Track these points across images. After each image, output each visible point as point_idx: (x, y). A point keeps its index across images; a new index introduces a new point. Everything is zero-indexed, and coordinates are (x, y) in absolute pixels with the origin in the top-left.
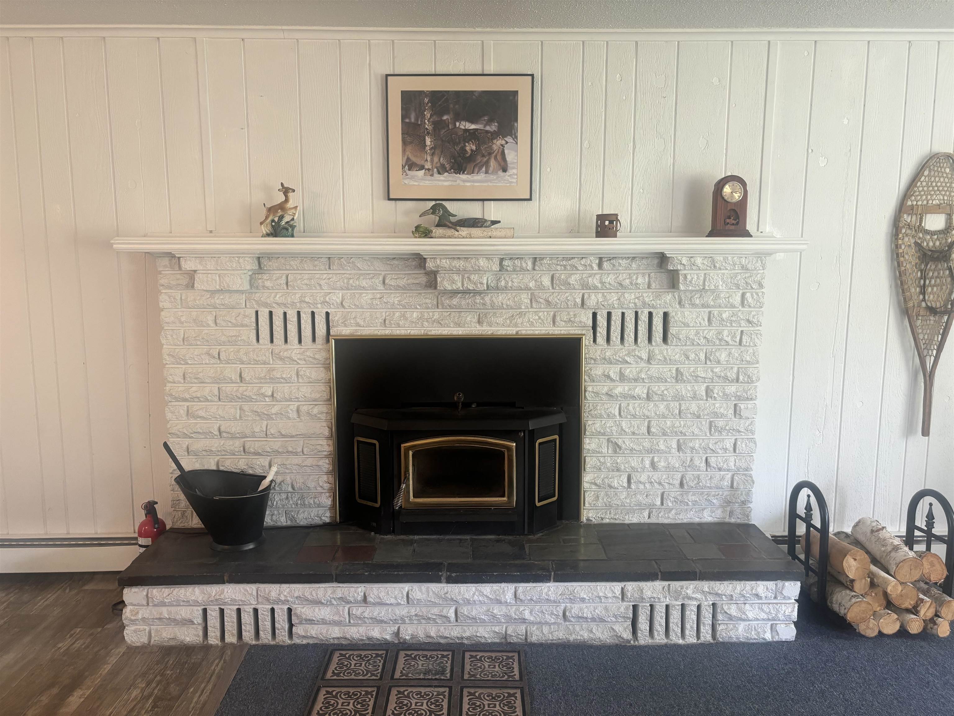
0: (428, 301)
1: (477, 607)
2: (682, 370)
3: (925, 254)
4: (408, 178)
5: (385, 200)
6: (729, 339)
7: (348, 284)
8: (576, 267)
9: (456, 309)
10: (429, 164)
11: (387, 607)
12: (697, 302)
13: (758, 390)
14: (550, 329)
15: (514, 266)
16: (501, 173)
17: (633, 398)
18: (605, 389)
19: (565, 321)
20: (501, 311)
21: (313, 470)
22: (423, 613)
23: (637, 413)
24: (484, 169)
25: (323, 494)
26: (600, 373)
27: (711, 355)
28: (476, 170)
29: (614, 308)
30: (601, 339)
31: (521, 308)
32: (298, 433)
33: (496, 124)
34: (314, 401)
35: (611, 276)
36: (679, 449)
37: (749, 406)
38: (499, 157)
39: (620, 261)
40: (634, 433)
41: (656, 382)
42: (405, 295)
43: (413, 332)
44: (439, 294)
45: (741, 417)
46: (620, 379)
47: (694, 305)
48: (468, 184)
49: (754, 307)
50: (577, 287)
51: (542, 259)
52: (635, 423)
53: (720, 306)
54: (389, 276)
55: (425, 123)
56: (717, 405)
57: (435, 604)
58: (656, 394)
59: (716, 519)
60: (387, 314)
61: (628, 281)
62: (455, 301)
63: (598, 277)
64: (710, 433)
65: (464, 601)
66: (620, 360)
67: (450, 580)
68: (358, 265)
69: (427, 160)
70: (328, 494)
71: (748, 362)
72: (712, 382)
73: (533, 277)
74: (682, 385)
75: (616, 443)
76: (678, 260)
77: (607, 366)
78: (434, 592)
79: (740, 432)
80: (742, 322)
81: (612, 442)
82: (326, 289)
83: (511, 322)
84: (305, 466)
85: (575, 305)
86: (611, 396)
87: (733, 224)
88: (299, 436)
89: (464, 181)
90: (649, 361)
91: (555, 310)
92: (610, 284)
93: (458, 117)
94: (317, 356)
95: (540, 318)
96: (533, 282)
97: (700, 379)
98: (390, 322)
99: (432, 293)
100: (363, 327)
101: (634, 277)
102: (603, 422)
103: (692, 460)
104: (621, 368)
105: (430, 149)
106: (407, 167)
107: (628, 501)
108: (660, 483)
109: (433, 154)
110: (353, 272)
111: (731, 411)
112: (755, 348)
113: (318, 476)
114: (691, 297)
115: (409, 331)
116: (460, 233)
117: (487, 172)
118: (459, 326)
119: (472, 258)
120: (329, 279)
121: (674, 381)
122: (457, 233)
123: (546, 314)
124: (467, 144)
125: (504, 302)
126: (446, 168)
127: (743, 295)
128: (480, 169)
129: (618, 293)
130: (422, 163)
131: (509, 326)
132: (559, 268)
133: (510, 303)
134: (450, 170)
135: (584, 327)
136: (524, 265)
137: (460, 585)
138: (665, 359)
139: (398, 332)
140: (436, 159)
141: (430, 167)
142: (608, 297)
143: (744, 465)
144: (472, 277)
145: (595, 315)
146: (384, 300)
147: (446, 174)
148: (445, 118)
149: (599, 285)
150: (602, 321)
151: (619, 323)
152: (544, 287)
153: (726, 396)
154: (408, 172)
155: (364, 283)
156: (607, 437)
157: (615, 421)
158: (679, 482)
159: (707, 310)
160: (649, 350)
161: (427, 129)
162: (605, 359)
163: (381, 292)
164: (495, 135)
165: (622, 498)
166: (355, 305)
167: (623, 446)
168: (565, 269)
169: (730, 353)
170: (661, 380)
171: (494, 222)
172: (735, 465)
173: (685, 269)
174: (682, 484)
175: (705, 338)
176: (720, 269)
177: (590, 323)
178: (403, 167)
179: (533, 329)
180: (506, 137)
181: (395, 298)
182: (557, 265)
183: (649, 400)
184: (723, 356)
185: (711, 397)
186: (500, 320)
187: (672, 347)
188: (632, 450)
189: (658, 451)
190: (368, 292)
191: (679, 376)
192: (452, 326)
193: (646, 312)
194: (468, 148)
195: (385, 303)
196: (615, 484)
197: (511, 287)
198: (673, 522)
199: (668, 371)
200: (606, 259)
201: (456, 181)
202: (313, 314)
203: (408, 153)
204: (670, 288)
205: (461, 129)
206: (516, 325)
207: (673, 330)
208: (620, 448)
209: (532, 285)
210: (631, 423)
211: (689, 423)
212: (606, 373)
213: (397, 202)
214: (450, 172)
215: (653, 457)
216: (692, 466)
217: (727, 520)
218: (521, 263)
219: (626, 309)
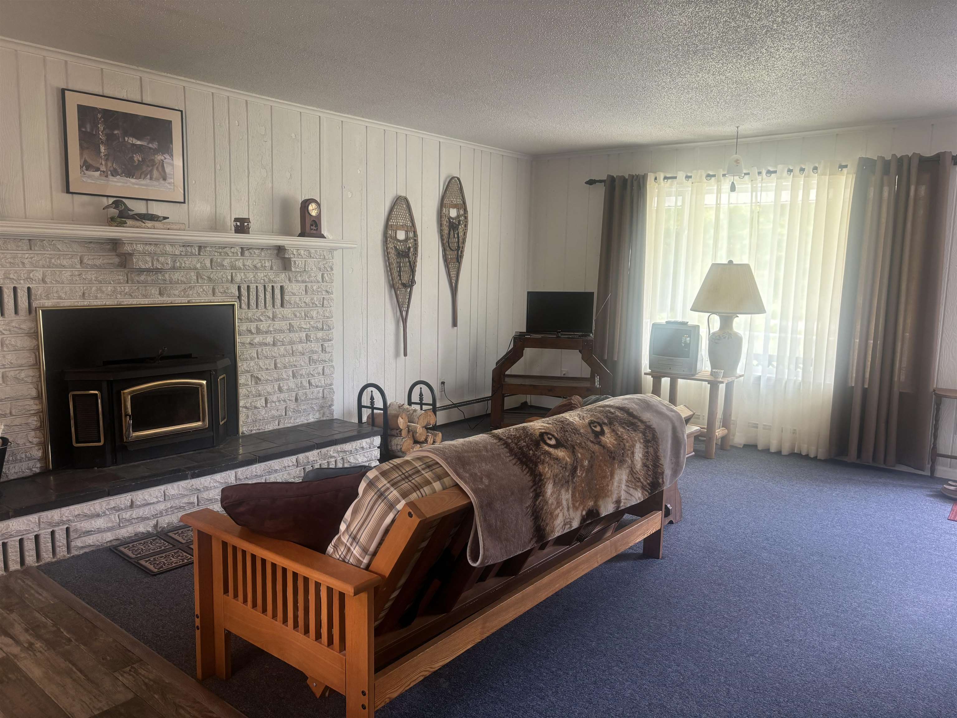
0: (121, 277)
1: (212, 491)
2: (293, 324)
3: (399, 253)
4: (86, 177)
5: (64, 192)
6: (317, 303)
7: (50, 262)
8: (228, 254)
9: (143, 284)
10: (104, 167)
11: (149, 507)
12: (300, 279)
13: (333, 334)
14: (211, 298)
15: (187, 252)
16: (162, 181)
17: (266, 344)
18: (248, 340)
19: (221, 293)
20: (176, 285)
21: (21, 428)
22: (176, 503)
23: (269, 355)
24: (149, 176)
25: (33, 448)
26: (245, 329)
27: (308, 313)
28: (143, 176)
29: (251, 283)
30: (244, 306)
31: (191, 283)
32: (7, 397)
33: (157, 143)
34: (20, 367)
35: (249, 261)
36: (294, 376)
37: (330, 345)
38: (160, 169)
39: (255, 251)
40: (267, 369)
41: (278, 333)
42: (100, 273)
43: (107, 303)
44: (128, 272)
45: (326, 352)
46: (257, 332)
47: (297, 281)
48: (137, 186)
49: (329, 283)
50: (228, 268)
51: (205, 247)
52: (267, 362)
53: (312, 282)
54: (86, 256)
55: (99, 134)
56: (313, 346)
57: (184, 496)
58: (279, 341)
59: (316, 420)
60: (85, 288)
61: (260, 264)
62: (142, 278)
63: (241, 261)
64: (310, 363)
65: (204, 489)
66: (257, 319)
67: (194, 476)
68: (59, 247)
69: (102, 164)
70: (37, 448)
71: (328, 317)
72: (309, 331)
73: (198, 260)
74: (293, 334)
75: (257, 378)
76: (292, 251)
77: (248, 324)
78: (183, 487)
79: (326, 361)
80: (323, 292)
81: (254, 376)
82: (28, 267)
83: (184, 294)
84: (14, 426)
85: (227, 281)
86: (252, 344)
87: (315, 230)
88: (6, 400)
89: (134, 184)
90: (273, 320)
91: (214, 284)
92: (249, 266)
93: (126, 133)
94: (22, 326)
95: (204, 290)
96: (199, 263)
97: (303, 329)
98: (89, 295)
99: (122, 271)
100: (65, 299)
101: (263, 262)
102: (248, 363)
103: (301, 383)
104: (257, 325)
105: (105, 155)
106: (84, 167)
107: (267, 416)
108: (284, 401)
109: (107, 160)
110: (52, 252)
111: (320, 349)
112: (330, 308)
113: (26, 433)
114: (296, 276)
115: (104, 302)
116: (147, 225)
117: (151, 179)
118: (146, 298)
119: (160, 245)
120: (32, 258)
121: (288, 332)
122: (143, 225)
123: (208, 287)
124: (135, 156)
125: (179, 278)
126: (118, 172)
127: (323, 275)
128: (146, 175)
129: (253, 272)
130: (98, 165)
131: (183, 297)
132: (216, 254)
133: (184, 279)
134: (122, 174)
135: (233, 296)
136: (194, 251)
137: (200, 478)
138: (283, 317)
139: (95, 303)
140: (109, 164)
141: (105, 170)
142: (248, 275)
143: (329, 382)
144: (160, 259)
145: (239, 288)
146: (83, 276)
147: (118, 177)
148: (116, 132)
149: (242, 267)
150: (244, 292)
151: (255, 293)
152: (207, 267)
153: (317, 340)
154: (85, 172)
155: (65, 262)
156: (250, 374)
157: (255, 362)
158: (295, 398)
159: (305, 284)
160: (273, 311)
161: (101, 139)
162: (248, 319)
163: (78, 270)
164: (156, 151)
165: (263, 414)
166: (56, 281)
167: (262, 378)
168: (221, 255)
169: (318, 312)
170: (281, 331)
171: (165, 218)
172: (324, 383)
173: (294, 258)
174: (296, 400)
175: (305, 302)
176: (313, 258)
177: (237, 293)
178: (81, 167)
179: (199, 298)
180: (164, 154)
181: (91, 275)
182: (216, 252)
183: (275, 346)
184: (314, 314)
185: (309, 341)
186: (176, 292)
187: (286, 309)
188: (267, 380)
189: (282, 379)
190: (68, 269)
191: (292, 328)
192: (140, 297)
193: (270, 285)
194: (135, 159)
195: (84, 279)
196: (259, 405)
197: (184, 267)
198: (293, 425)
199: (284, 325)
200: (246, 249)
201: (127, 183)
202: (15, 289)
203: (86, 156)
204: (283, 270)
205: (129, 143)
206: (188, 297)
207: (286, 298)
208: (260, 380)
209: (198, 266)
210: (264, 362)
211: (298, 359)
212: (249, 329)
213: (74, 195)
214: (121, 175)
215: (280, 384)
216: (302, 387)
217: (322, 419)
218: (191, 249)
219: (258, 283)
